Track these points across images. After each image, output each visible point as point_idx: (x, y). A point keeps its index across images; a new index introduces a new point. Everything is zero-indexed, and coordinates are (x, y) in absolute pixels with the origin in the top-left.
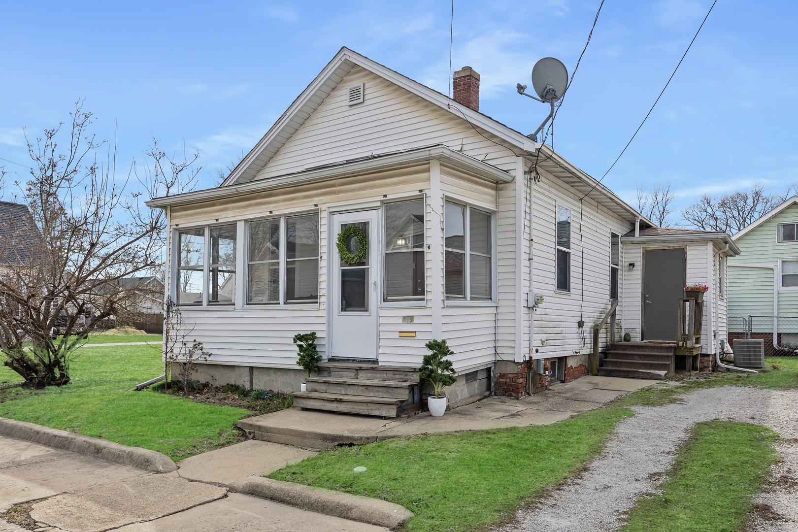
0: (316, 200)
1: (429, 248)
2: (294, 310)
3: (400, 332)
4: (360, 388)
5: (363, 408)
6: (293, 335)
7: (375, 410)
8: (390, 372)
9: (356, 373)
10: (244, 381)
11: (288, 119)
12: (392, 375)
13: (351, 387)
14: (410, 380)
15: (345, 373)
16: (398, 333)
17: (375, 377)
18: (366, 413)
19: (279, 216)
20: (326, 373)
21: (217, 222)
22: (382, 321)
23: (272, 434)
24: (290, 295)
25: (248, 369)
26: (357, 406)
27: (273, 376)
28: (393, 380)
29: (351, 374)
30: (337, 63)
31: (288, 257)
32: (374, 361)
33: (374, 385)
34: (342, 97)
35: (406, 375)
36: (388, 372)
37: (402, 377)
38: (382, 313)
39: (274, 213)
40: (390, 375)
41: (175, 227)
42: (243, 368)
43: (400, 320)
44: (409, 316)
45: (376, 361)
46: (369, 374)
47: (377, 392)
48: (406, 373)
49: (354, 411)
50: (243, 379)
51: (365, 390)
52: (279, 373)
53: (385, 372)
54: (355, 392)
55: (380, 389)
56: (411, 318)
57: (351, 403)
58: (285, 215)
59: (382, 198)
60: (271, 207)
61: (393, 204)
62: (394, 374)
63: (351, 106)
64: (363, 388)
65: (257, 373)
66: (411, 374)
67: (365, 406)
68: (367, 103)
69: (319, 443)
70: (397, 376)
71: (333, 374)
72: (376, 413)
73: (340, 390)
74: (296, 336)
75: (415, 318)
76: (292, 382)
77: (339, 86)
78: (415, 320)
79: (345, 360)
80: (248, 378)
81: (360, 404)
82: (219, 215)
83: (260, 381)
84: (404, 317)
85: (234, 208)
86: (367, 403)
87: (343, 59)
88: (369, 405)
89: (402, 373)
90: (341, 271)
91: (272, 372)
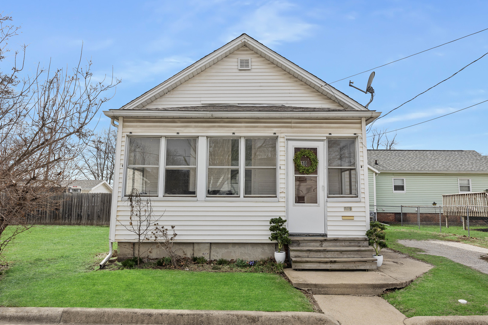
0: (275, 130)
1: (361, 167)
2: (256, 202)
3: (342, 216)
4: (336, 253)
5: (352, 265)
6: (269, 219)
7: (360, 266)
8: (347, 242)
9: (321, 243)
10: (203, 254)
11: (195, 69)
12: (348, 243)
13: (329, 253)
14: (362, 246)
15: (312, 244)
16: (341, 217)
17: (335, 245)
18: (355, 268)
19: (240, 137)
20: (295, 244)
21: (178, 135)
22: (329, 210)
23: (328, 289)
24: (248, 191)
25: (209, 245)
26: (347, 264)
27: (231, 249)
28: (350, 246)
29: (316, 244)
30: (238, 42)
31: (247, 164)
32: (324, 235)
33: (348, 250)
34: (233, 63)
35: (359, 243)
36: (345, 242)
37: (356, 244)
38: (329, 205)
39: (236, 134)
40: (347, 243)
41: (129, 134)
42: (202, 244)
43: (343, 210)
44: (348, 207)
45: (325, 235)
46: (331, 244)
47: (350, 254)
48: (358, 241)
49: (344, 268)
50: (202, 252)
51: (340, 254)
52: (237, 247)
53: (344, 242)
54: (332, 256)
55: (352, 253)
56: (350, 208)
57: (342, 263)
58: (244, 137)
59: (328, 135)
60: (234, 130)
61: (333, 139)
62: (350, 243)
63: (240, 70)
64: (338, 253)
65: (215, 248)
66: (362, 242)
67: (353, 264)
68: (253, 71)
69: (370, 290)
70: (353, 244)
71: (301, 245)
72: (362, 268)
73: (320, 255)
74: (272, 219)
75: (352, 208)
76: (250, 252)
77: (230, 55)
78: (353, 209)
79: (300, 235)
80: (208, 252)
81: (349, 263)
82: (180, 130)
83: (218, 253)
84: (345, 208)
85: (196, 127)
86: (354, 262)
87: (243, 41)
88: (356, 263)
89: (356, 242)
90: (294, 177)
91: (230, 246)
